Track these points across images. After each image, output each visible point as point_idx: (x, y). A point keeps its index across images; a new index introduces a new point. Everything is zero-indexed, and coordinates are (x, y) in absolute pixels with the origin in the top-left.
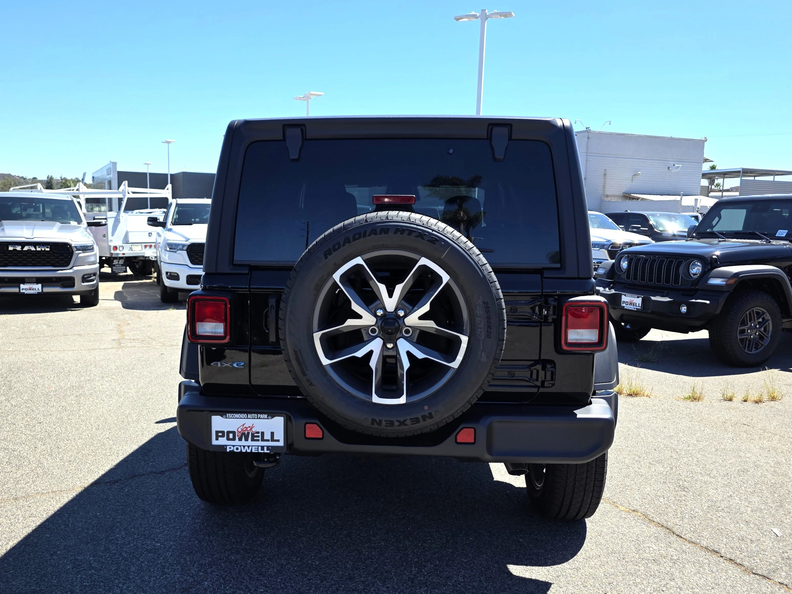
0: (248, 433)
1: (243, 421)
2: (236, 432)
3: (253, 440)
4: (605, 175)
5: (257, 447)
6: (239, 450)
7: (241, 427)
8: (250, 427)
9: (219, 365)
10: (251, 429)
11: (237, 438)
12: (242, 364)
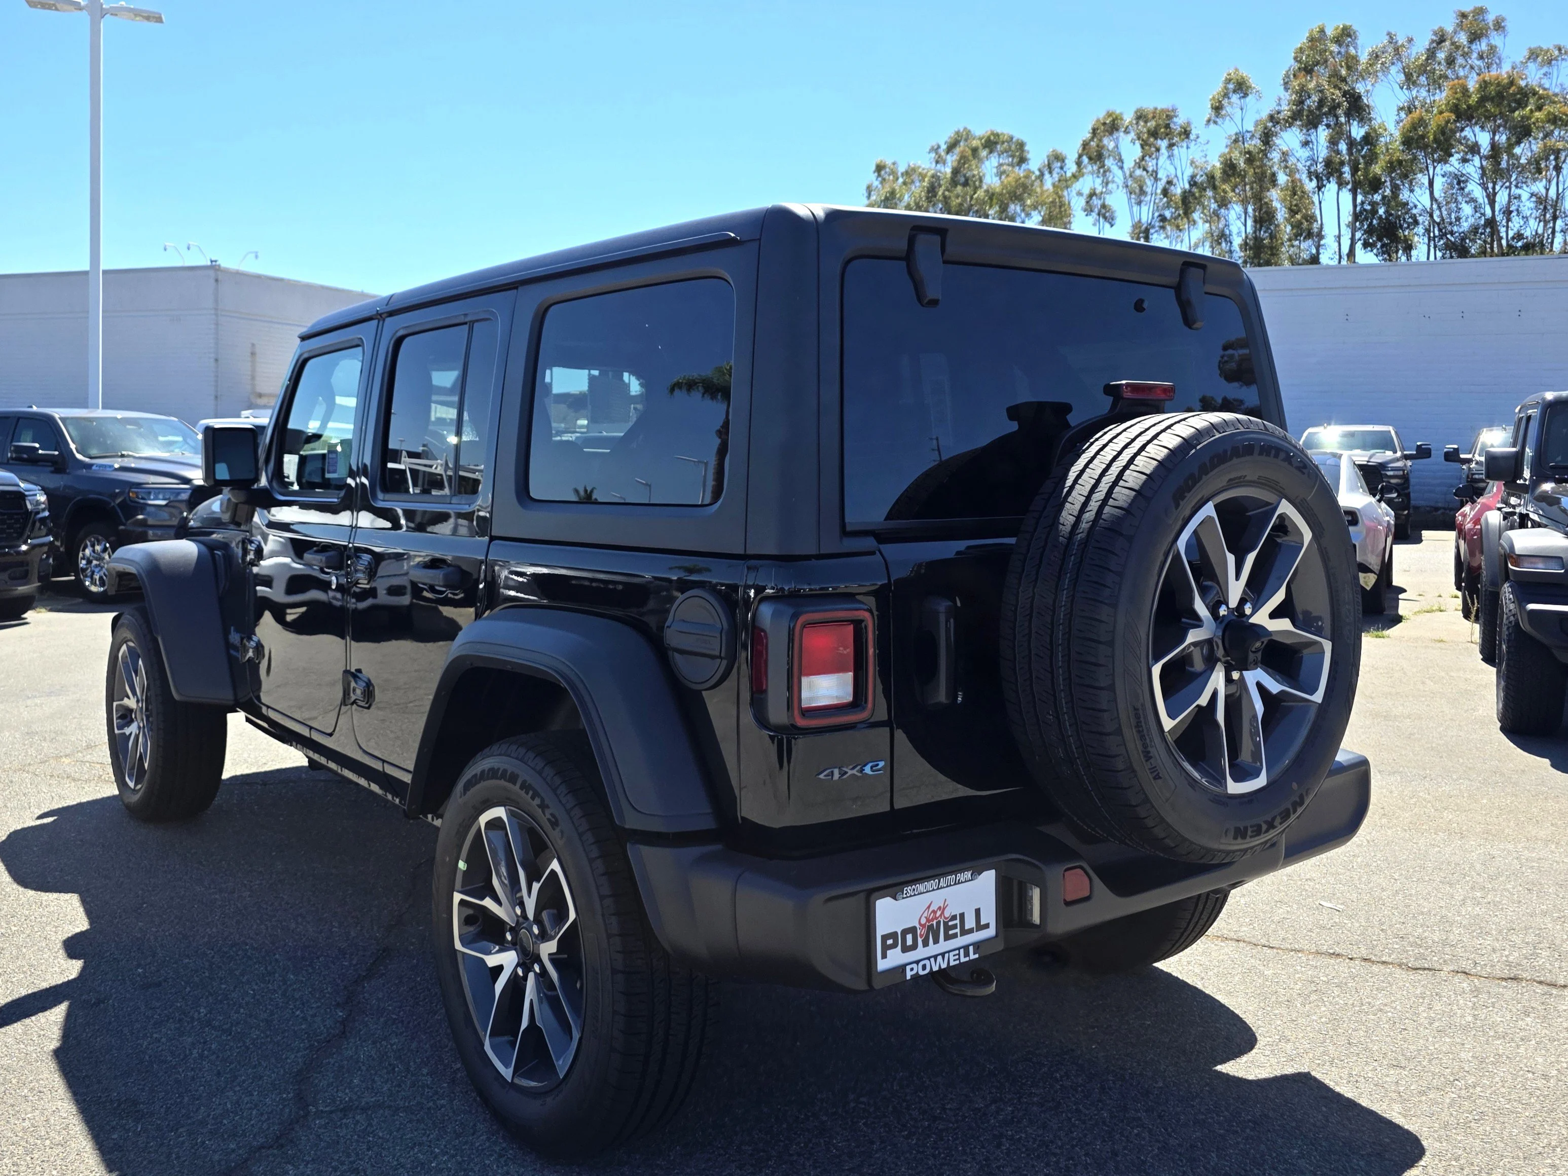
0: (938, 923)
1: (925, 899)
2: (918, 926)
3: (948, 938)
4: (253, 354)
5: (957, 952)
6: (927, 970)
7: (925, 914)
8: (939, 908)
9: (836, 776)
10: (943, 913)
11: (920, 941)
12: (882, 764)
